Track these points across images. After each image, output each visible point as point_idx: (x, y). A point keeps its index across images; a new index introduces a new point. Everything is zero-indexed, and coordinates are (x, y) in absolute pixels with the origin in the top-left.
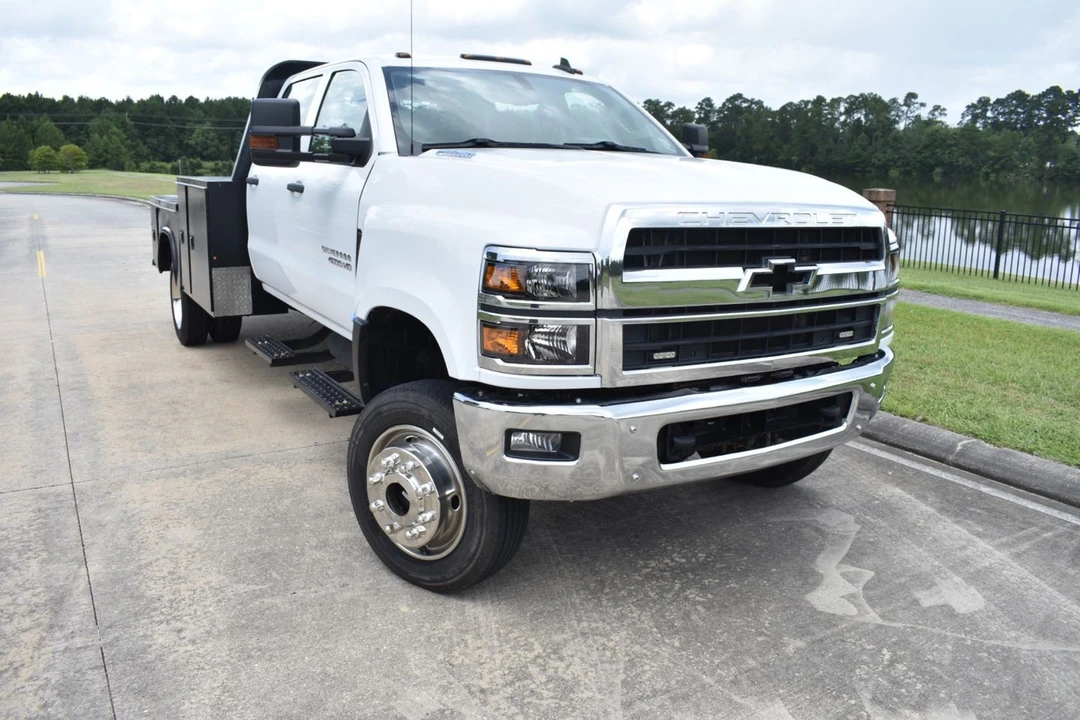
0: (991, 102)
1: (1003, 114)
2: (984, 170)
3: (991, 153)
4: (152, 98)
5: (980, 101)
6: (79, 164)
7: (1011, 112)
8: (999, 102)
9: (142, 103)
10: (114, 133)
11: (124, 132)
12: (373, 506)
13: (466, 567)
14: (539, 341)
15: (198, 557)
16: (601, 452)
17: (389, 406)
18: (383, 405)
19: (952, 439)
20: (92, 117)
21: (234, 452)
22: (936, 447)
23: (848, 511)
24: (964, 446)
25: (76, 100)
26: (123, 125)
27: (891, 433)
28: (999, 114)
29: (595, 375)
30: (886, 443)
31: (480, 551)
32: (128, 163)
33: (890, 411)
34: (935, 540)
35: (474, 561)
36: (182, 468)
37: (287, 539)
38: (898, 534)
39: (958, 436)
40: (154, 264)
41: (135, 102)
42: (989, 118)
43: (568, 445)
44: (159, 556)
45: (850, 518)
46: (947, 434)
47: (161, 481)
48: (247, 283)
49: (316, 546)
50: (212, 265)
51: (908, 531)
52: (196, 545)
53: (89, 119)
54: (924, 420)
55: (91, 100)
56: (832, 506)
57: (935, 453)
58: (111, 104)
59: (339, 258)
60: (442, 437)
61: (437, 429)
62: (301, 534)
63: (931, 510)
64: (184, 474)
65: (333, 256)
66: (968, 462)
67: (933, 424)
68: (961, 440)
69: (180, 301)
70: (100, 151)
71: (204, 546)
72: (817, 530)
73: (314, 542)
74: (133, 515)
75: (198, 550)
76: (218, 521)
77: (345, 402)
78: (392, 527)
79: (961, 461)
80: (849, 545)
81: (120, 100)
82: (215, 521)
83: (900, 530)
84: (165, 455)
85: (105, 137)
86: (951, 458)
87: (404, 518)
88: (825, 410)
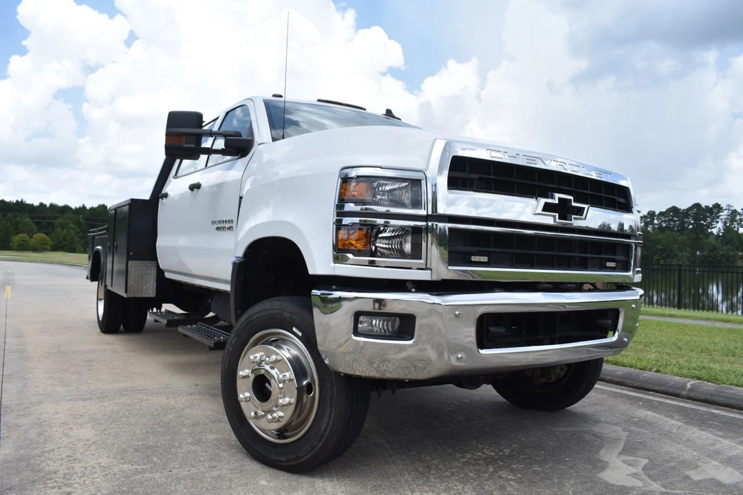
0: (656, 214)
1: (665, 221)
2: (655, 258)
3: (659, 247)
4: (99, 206)
5: (649, 213)
6: (45, 247)
7: (670, 220)
8: (661, 214)
9: (92, 209)
10: (72, 228)
11: (78, 228)
12: (241, 396)
13: (318, 444)
14: (381, 245)
15: (94, 447)
16: (432, 347)
17: (258, 315)
18: (253, 315)
19: (682, 382)
20: (58, 217)
21: (132, 388)
22: (671, 387)
23: (616, 424)
24: (691, 385)
25: (48, 205)
26: (78, 223)
27: (635, 380)
28: (662, 221)
29: (426, 269)
30: (632, 387)
31: (329, 429)
32: (78, 248)
33: (631, 367)
34: (688, 440)
35: (324, 438)
36: (89, 396)
37: (168, 438)
38: (659, 437)
39: (686, 379)
40: (87, 278)
41: (88, 208)
42: (656, 224)
43: (404, 326)
44: (62, 446)
45: (619, 429)
46: (677, 378)
47: (72, 402)
48: (153, 273)
49: (192, 443)
50: (129, 258)
51: (666, 435)
52: (93, 439)
53: (55, 218)
54: (658, 371)
55: (58, 206)
56: (603, 421)
57: (671, 390)
58: (71, 209)
59: (223, 225)
60: (300, 334)
61: (297, 328)
62: (180, 435)
63: (680, 424)
64: (91, 399)
65: (220, 225)
66: (698, 395)
67: (666, 373)
68: (689, 382)
69: (103, 301)
70: (61, 239)
71: (99, 441)
72: (594, 435)
73: (190, 440)
74: (45, 421)
75: (94, 443)
76: (114, 425)
77: (222, 338)
78: (256, 413)
79: (692, 395)
80: (622, 444)
81: (78, 206)
82: (111, 426)
83: (660, 435)
84: (77, 388)
85: (65, 231)
86: (684, 393)
87: (266, 404)
88: (601, 321)
